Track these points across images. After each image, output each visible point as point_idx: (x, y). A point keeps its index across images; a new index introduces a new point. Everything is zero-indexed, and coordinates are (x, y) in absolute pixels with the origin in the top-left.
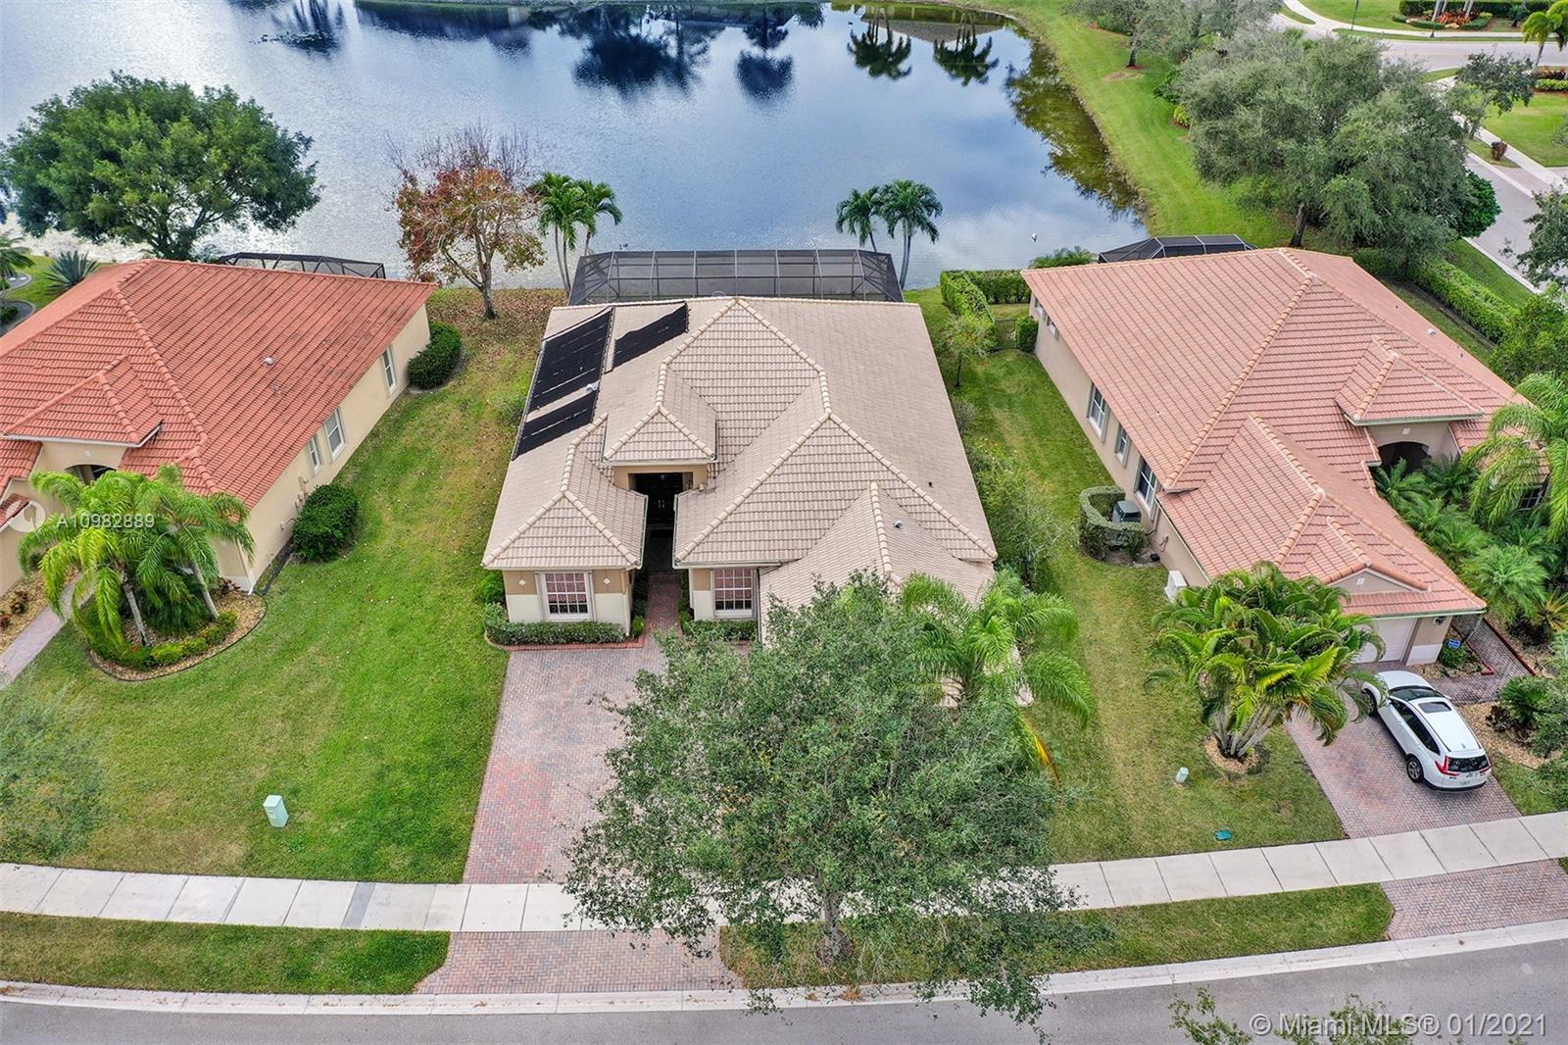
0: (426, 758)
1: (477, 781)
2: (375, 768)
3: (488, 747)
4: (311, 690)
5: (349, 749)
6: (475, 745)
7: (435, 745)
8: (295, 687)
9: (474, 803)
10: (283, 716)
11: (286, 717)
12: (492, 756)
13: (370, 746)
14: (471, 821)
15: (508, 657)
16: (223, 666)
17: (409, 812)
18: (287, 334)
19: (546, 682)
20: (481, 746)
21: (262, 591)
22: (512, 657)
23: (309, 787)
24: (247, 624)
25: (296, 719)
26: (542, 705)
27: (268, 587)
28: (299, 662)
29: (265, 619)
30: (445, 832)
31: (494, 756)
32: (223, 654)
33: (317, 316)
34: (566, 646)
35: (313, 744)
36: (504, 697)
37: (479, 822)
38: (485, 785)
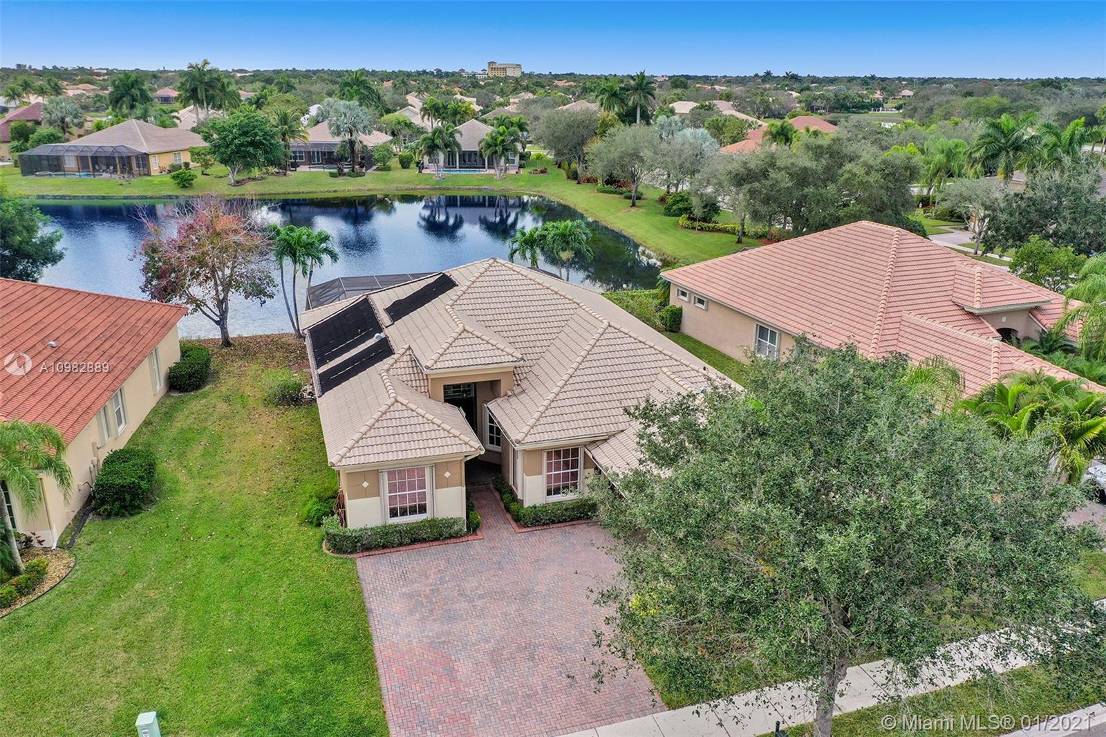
0: (304, 657)
1: (370, 668)
2: (250, 674)
3: (368, 637)
4: (150, 619)
5: (213, 664)
6: (355, 638)
7: (311, 643)
8: (130, 618)
9: (375, 688)
10: (124, 646)
11: (128, 647)
12: (376, 645)
13: (237, 658)
14: (379, 705)
15: (354, 563)
16: (39, 613)
17: (308, 709)
18: (65, 327)
19: (404, 576)
20: (362, 638)
21: (66, 544)
22: (359, 562)
23: (177, 708)
24: (57, 573)
25: (140, 646)
26: (410, 596)
27: (73, 541)
28: (128, 598)
29: (77, 567)
30: (356, 720)
31: (378, 645)
32: (36, 602)
33: (89, 319)
34: (410, 547)
35: (168, 666)
36: (366, 595)
37: (389, 706)
38: (381, 671)
